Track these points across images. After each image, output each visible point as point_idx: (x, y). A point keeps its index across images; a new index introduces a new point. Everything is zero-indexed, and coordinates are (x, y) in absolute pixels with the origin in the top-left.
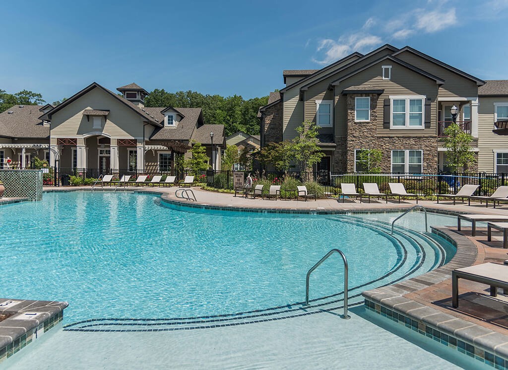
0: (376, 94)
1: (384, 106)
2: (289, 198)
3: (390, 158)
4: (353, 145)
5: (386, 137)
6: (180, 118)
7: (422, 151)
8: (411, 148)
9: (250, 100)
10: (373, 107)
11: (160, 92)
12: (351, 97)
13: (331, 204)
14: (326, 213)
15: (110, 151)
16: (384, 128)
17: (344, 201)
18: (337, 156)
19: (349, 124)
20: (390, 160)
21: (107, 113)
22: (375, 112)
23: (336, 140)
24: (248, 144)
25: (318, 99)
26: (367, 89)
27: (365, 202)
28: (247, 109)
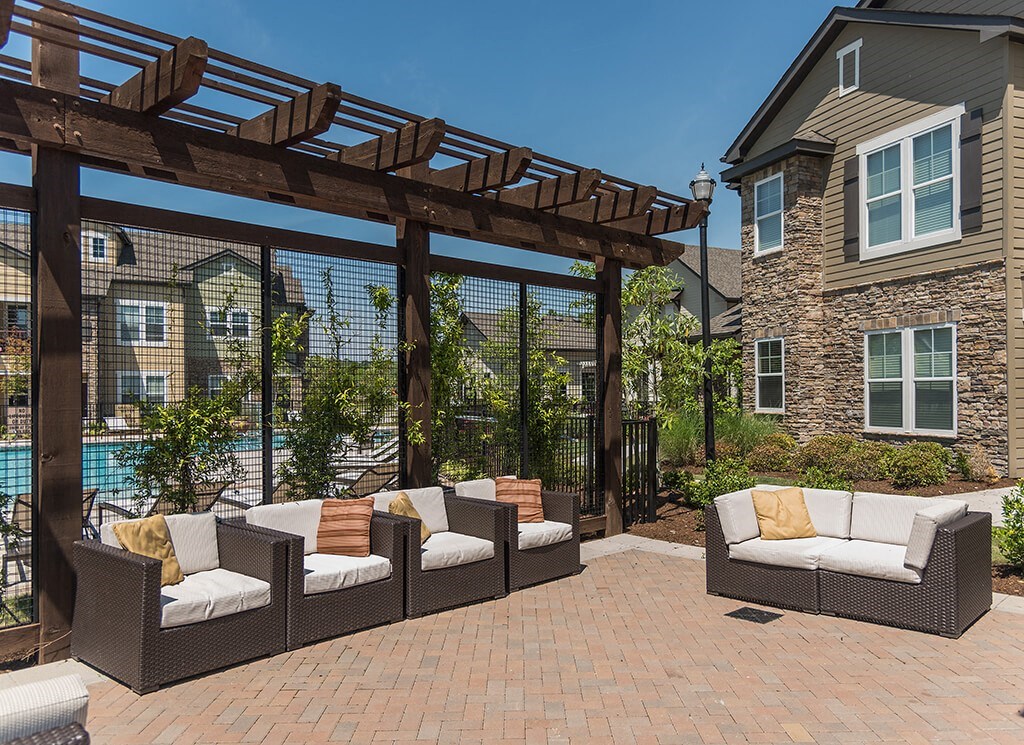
1: (846, 184)
3: (861, 360)
5: (850, 290)
7: (954, 327)
8: (920, 320)
10: (789, 200)
16: (847, 259)
20: (861, 369)
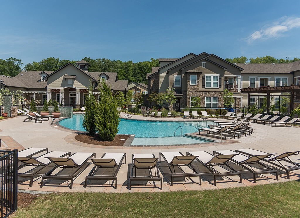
0: (199, 74)
1: (203, 78)
2: (165, 117)
4: (190, 95)
5: (203, 92)
6: (107, 78)
7: (218, 97)
8: (213, 96)
9: (137, 63)
10: (198, 79)
11: (88, 59)
12: (189, 75)
13: (180, 119)
14: (178, 122)
15: (76, 94)
16: (203, 88)
17: (185, 118)
18: (183, 99)
19: (188, 86)
20: (205, 101)
21: (75, 77)
22: (199, 81)
23: (182, 92)
24: (137, 88)
25: (175, 74)
26: (195, 72)
27: (192, 118)
28: (136, 69)
